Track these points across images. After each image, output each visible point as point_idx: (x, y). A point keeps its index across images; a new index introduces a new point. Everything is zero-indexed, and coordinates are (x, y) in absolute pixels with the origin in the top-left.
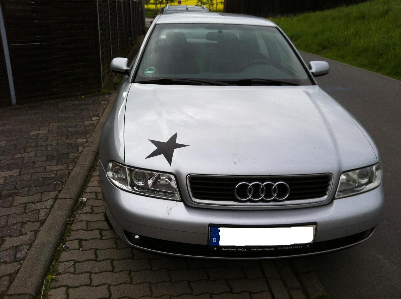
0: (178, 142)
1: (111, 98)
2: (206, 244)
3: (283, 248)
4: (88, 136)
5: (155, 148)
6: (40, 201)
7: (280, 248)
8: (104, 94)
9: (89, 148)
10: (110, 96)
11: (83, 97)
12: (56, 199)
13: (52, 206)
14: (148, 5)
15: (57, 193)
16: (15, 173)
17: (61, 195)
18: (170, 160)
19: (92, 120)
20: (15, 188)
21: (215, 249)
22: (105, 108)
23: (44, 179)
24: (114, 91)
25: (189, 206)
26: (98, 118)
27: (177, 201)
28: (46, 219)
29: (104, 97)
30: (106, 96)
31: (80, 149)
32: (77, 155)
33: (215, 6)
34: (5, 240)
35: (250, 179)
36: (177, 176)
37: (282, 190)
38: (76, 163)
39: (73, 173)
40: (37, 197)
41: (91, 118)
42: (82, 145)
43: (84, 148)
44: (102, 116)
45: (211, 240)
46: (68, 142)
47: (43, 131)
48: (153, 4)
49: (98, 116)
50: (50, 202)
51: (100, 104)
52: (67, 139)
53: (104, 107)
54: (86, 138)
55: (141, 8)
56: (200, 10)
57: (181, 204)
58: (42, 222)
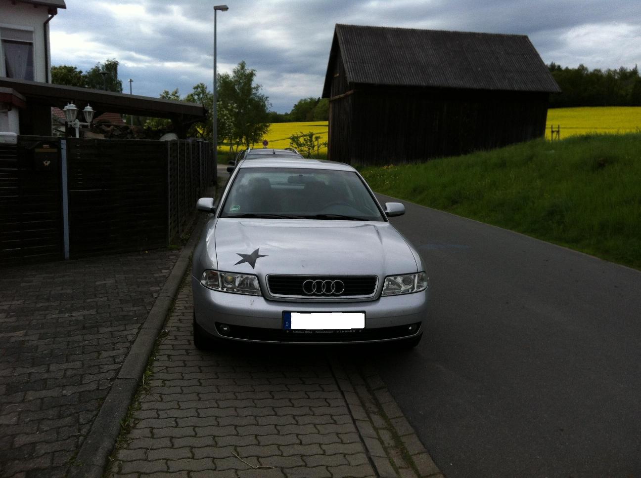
0: (259, 254)
1: (180, 253)
2: (280, 328)
3: (340, 332)
4: (160, 285)
5: (241, 258)
6: (125, 330)
7: (338, 332)
8: (171, 249)
9: (165, 294)
10: (180, 252)
11: (147, 252)
12: (140, 329)
13: (138, 334)
14: (221, 146)
15: (140, 324)
16: (93, 312)
17: (145, 325)
18: (253, 266)
19: (162, 273)
20: (97, 322)
21: (288, 331)
22: (176, 262)
23: (124, 316)
24: (183, 247)
25: (269, 300)
26: (169, 271)
27: (258, 296)
28: (135, 340)
29: (172, 252)
30: (175, 252)
31: (155, 295)
32: (152, 299)
33: (316, 148)
34: (101, 353)
35: (314, 278)
36: (258, 277)
37: (338, 287)
38: (153, 305)
39: (152, 312)
40: (122, 328)
41: (161, 270)
42: (156, 292)
43: (159, 294)
44: (173, 269)
45: (285, 324)
46: (140, 289)
47: (110, 282)
48: (226, 144)
49: (168, 268)
50: (135, 331)
51: (169, 258)
52: (138, 287)
53: (174, 261)
54: (160, 287)
55: (212, 150)
56: (291, 154)
57: (262, 299)
58: (132, 342)
